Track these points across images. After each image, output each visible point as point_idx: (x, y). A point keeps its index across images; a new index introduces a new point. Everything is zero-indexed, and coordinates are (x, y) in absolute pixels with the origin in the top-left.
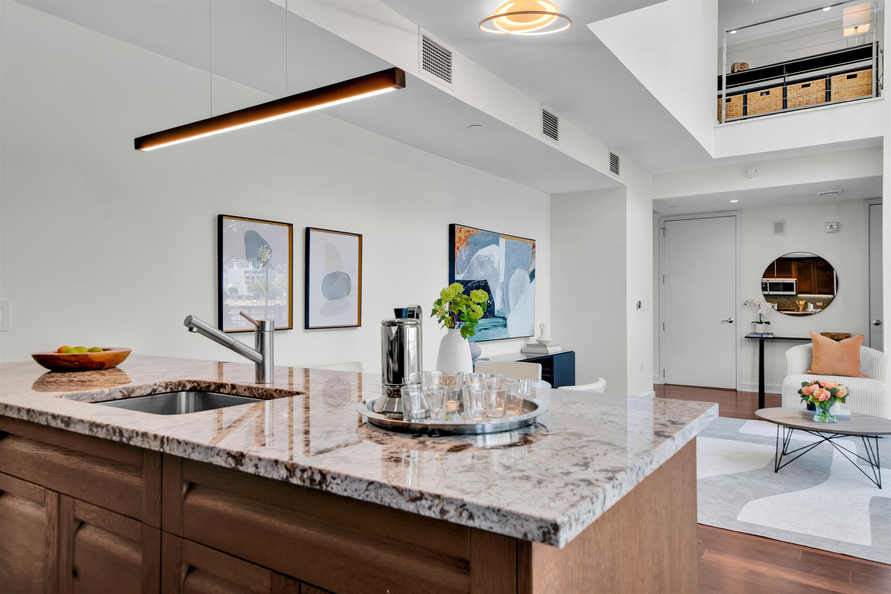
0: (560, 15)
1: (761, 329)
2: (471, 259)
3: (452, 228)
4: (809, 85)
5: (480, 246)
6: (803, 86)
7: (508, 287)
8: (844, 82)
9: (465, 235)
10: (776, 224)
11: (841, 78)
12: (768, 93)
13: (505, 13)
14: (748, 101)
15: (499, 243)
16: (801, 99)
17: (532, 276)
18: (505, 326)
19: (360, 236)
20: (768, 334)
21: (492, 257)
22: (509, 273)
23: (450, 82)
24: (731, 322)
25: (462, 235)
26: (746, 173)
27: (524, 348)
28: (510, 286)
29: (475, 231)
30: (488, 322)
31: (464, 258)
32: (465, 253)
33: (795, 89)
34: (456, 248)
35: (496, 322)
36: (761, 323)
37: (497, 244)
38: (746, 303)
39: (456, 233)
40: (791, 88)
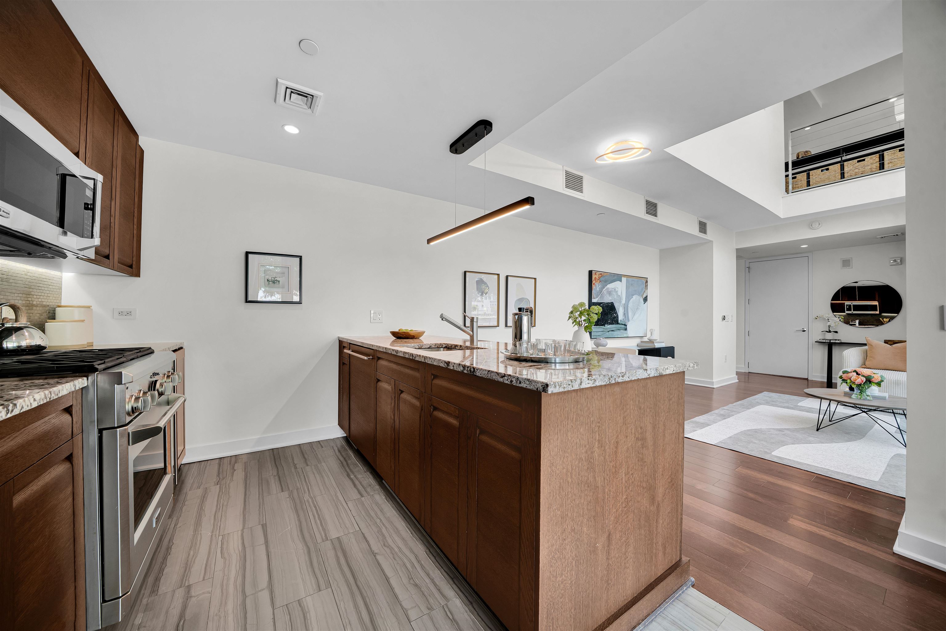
0: (644, 148)
1: (829, 336)
2: (602, 290)
3: (590, 273)
4: (864, 160)
5: (609, 282)
6: (858, 161)
7: (628, 306)
8: (896, 155)
9: (599, 276)
10: (843, 261)
11: (893, 152)
12: (827, 169)
13: (610, 152)
14: (810, 177)
15: (621, 280)
16: (857, 170)
17: (645, 300)
18: (626, 329)
19: (535, 279)
20: (836, 340)
21: (616, 288)
22: (628, 298)
23: (582, 193)
24: (804, 331)
25: (597, 277)
26: (811, 227)
27: (639, 343)
28: (629, 306)
29: (605, 274)
30: (614, 327)
31: (598, 289)
32: (598, 286)
33: (851, 164)
34: (593, 284)
35: (619, 327)
36: (830, 332)
37: (621, 281)
38: (817, 317)
39: (593, 276)
40: (847, 164)
